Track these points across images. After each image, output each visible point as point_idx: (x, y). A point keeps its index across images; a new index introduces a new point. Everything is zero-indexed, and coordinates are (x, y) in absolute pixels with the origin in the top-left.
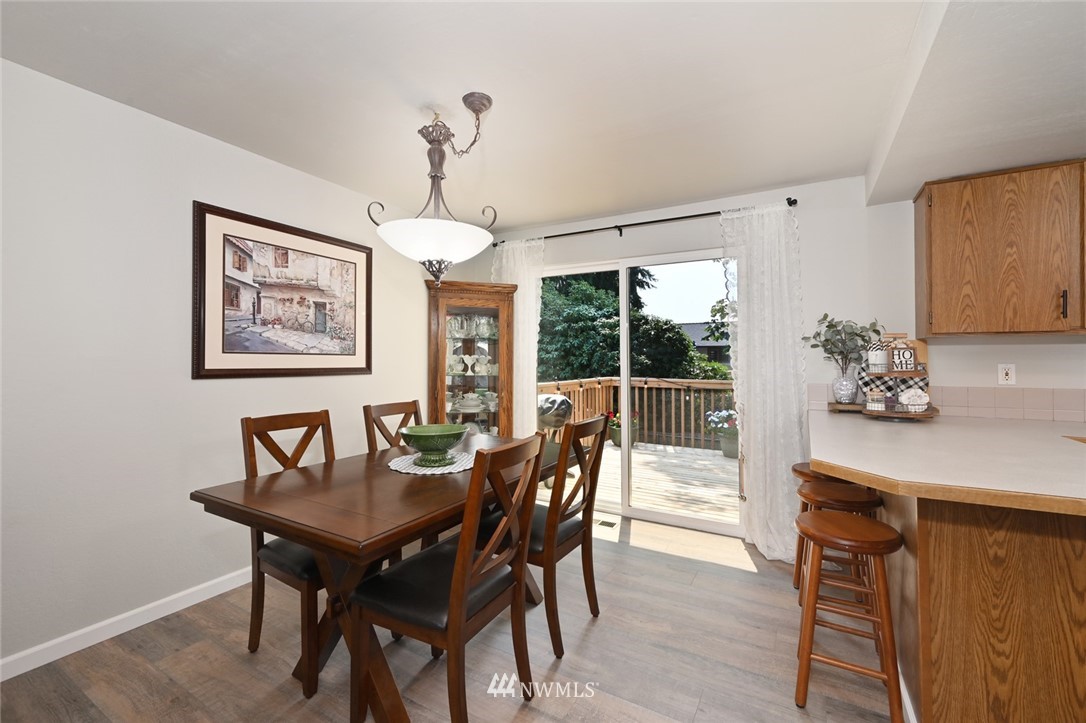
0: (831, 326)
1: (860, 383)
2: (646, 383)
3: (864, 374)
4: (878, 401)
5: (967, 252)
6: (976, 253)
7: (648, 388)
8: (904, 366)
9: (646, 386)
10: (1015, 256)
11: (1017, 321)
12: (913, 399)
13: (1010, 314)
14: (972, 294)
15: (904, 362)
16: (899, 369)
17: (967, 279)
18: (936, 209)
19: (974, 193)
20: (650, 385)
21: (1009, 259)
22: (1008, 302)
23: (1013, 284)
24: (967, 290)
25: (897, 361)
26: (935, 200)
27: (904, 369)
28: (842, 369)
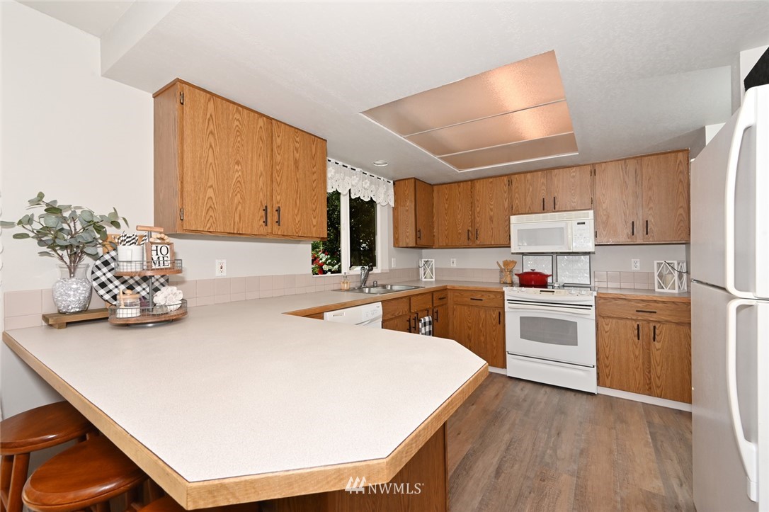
0: (52, 209)
1: (95, 284)
3: (98, 273)
4: (131, 305)
5: (211, 160)
6: (216, 162)
8: (161, 262)
10: (240, 173)
11: (241, 225)
12: (168, 298)
13: (237, 219)
14: (214, 198)
15: (161, 259)
16: (157, 267)
17: (209, 184)
18: (187, 108)
19: (215, 108)
21: (237, 175)
22: (236, 209)
23: (239, 195)
24: (210, 193)
25: (155, 258)
26: (187, 100)
27: (162, 267)
28: (69, 268)
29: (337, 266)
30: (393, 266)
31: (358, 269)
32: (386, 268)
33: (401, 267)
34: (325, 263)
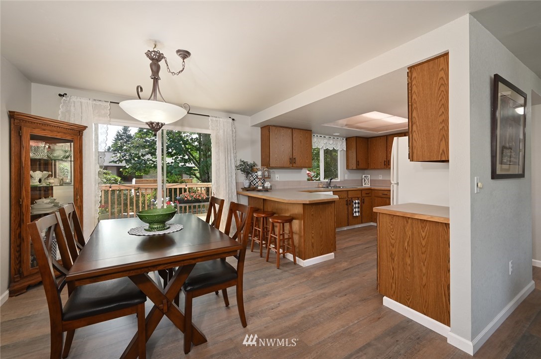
2: (110, 187)
5: (276, 146)
7: (112, 190)
9: (111, 189)
10: (284, 148)
11: (284, 164)
12: (268, 185)
17: (276, 153)
19: (277, 131)
20: (113, 188)
24: (276, 156)
26: (271, 130)
29: (318, 178)
30: (346, 178)
31: (327, 180)
32: (342, 179)
33: (350, 179)
34: (313, 177)
